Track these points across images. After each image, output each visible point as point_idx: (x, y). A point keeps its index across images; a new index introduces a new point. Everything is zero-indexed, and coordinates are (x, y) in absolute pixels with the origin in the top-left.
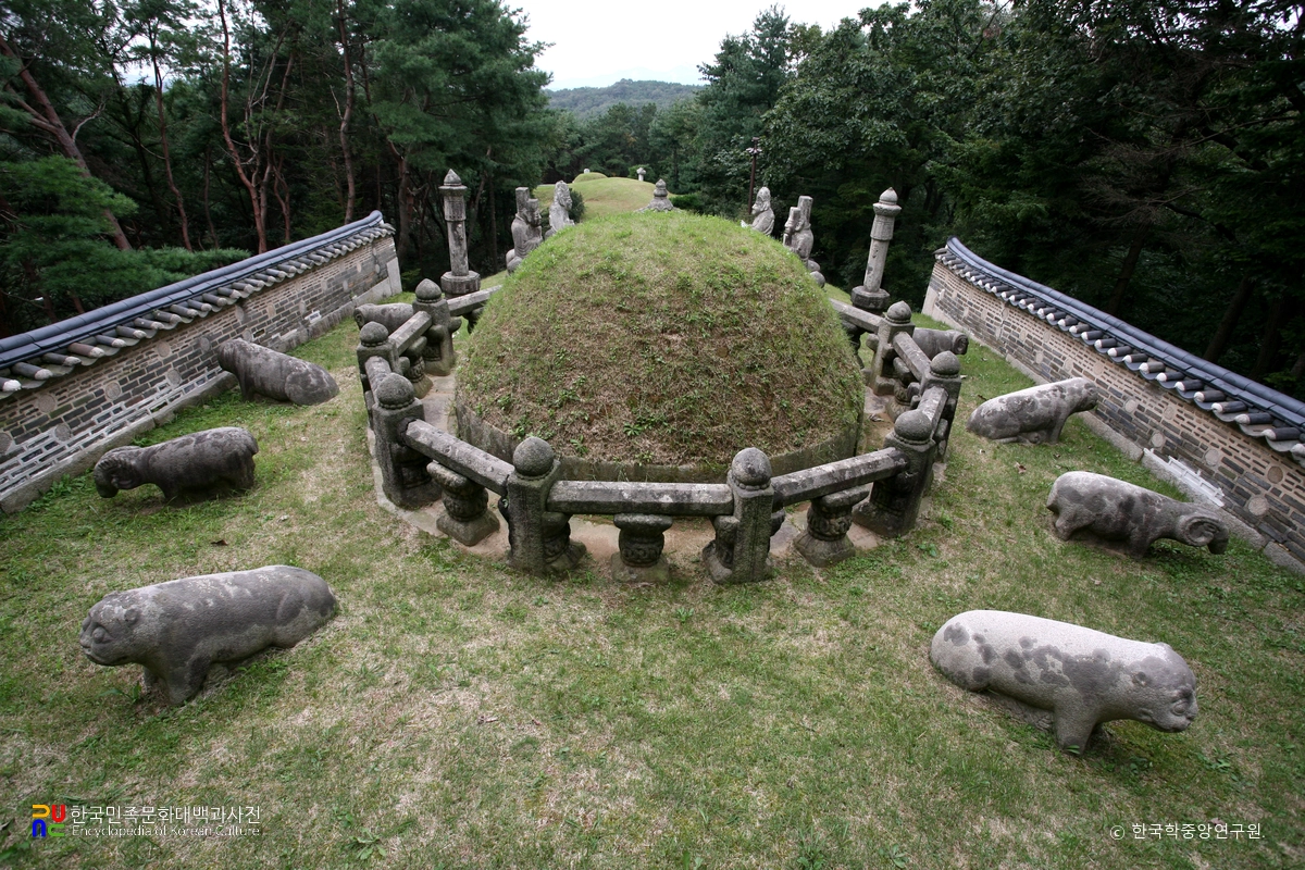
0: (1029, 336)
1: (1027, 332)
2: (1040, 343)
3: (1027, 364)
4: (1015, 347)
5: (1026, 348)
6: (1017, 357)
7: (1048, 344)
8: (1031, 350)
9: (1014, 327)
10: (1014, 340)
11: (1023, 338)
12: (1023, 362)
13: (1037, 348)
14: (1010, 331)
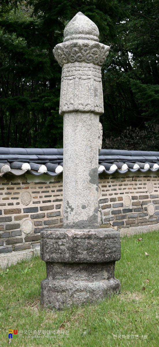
0: (134, 198)
1: (130, 195)
2: (147, 197)
3: (144, 222)
4: (124, 217)
5: (135, 210)
6: (130, 224)
7: (154, 193)
8: (141, 208)
9: (113, 200)
10: (119, 212)
11: (128, 203)
12: (137, 225)
13: (146, 203)
14: (109, 207)
